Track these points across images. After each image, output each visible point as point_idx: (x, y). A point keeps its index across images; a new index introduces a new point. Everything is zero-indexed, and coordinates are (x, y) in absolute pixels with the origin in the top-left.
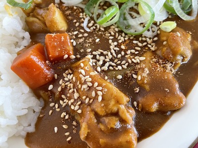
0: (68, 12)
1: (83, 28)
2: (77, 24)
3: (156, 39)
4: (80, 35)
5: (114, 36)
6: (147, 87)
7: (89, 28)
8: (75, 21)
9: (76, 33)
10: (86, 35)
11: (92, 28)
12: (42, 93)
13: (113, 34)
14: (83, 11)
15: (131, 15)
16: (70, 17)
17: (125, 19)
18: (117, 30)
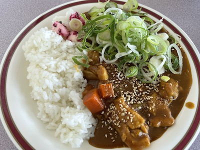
0: (108, 68)
1: (117, 78)
2: (114, 75)
3: (158, 85)
4: (116, 82)
5: (135, 83)
6: (155, 114)
7: (121, 78)
8: (112, 73)
9: (114, 81)
10: (119, 82)
11: (122, 78)
12: (98, 116)
13: (134, 82)
14: (116, 67)
15: (144, 69)
16: (109, 71)
17: (141, 73)
18: (136, 79)
